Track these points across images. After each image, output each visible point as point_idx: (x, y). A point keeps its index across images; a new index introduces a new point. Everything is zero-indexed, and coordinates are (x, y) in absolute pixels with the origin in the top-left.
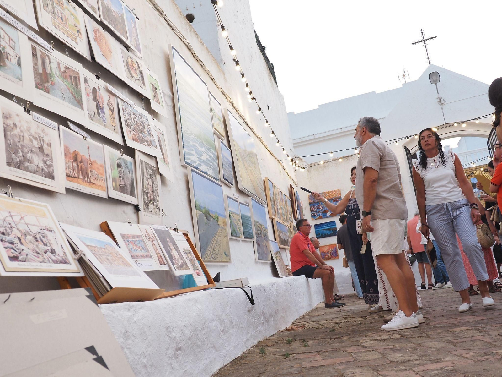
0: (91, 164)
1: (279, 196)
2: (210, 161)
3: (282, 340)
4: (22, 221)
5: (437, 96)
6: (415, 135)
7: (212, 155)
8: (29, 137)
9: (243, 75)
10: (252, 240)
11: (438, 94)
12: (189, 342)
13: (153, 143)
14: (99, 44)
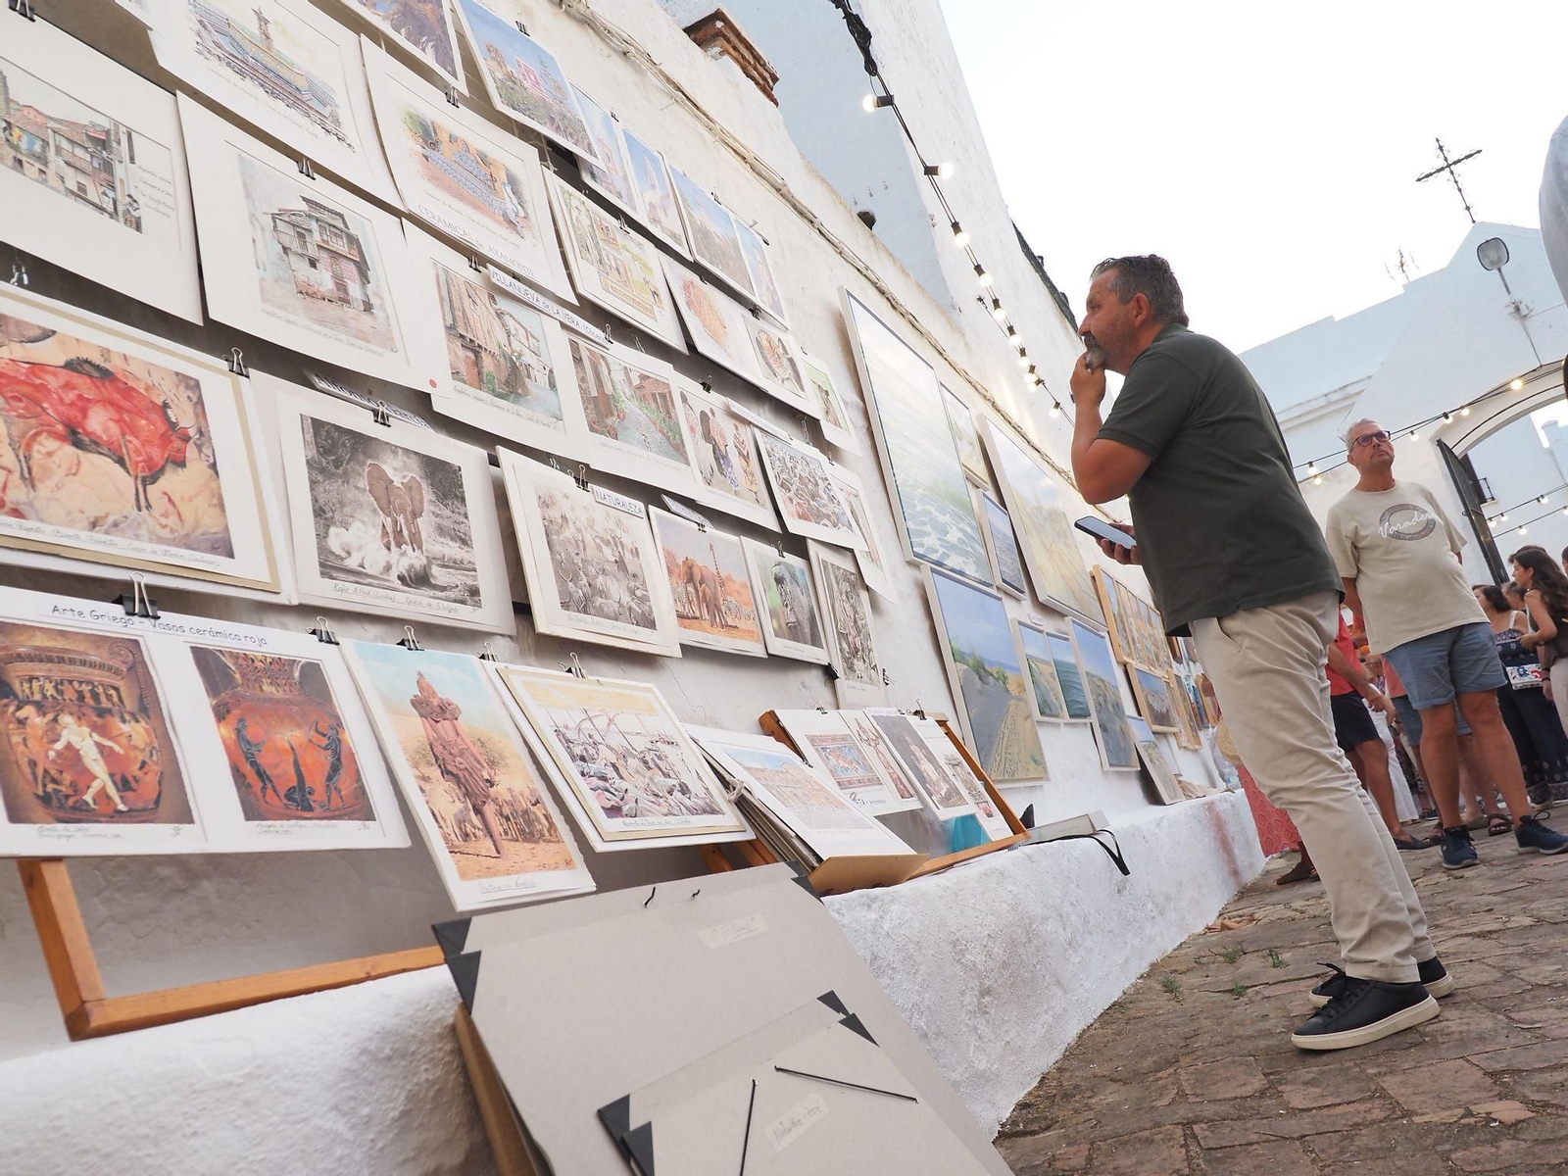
0: (722, 584)
1: (1131, 607)
2: (965, 543)
3: (1210, 953)
4: (612, 727)
5: (1507, 299)
6: (1462, 407)
7: (969, 530)
8: (595, 542)
9: (1011, 330)
10: (1087, 721)
11: (1509, 293)
12: (1006, 974)
13: (843, 519)
14: (698, 313)
